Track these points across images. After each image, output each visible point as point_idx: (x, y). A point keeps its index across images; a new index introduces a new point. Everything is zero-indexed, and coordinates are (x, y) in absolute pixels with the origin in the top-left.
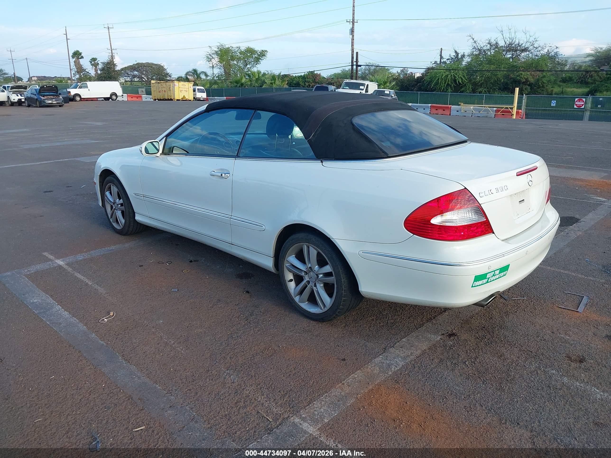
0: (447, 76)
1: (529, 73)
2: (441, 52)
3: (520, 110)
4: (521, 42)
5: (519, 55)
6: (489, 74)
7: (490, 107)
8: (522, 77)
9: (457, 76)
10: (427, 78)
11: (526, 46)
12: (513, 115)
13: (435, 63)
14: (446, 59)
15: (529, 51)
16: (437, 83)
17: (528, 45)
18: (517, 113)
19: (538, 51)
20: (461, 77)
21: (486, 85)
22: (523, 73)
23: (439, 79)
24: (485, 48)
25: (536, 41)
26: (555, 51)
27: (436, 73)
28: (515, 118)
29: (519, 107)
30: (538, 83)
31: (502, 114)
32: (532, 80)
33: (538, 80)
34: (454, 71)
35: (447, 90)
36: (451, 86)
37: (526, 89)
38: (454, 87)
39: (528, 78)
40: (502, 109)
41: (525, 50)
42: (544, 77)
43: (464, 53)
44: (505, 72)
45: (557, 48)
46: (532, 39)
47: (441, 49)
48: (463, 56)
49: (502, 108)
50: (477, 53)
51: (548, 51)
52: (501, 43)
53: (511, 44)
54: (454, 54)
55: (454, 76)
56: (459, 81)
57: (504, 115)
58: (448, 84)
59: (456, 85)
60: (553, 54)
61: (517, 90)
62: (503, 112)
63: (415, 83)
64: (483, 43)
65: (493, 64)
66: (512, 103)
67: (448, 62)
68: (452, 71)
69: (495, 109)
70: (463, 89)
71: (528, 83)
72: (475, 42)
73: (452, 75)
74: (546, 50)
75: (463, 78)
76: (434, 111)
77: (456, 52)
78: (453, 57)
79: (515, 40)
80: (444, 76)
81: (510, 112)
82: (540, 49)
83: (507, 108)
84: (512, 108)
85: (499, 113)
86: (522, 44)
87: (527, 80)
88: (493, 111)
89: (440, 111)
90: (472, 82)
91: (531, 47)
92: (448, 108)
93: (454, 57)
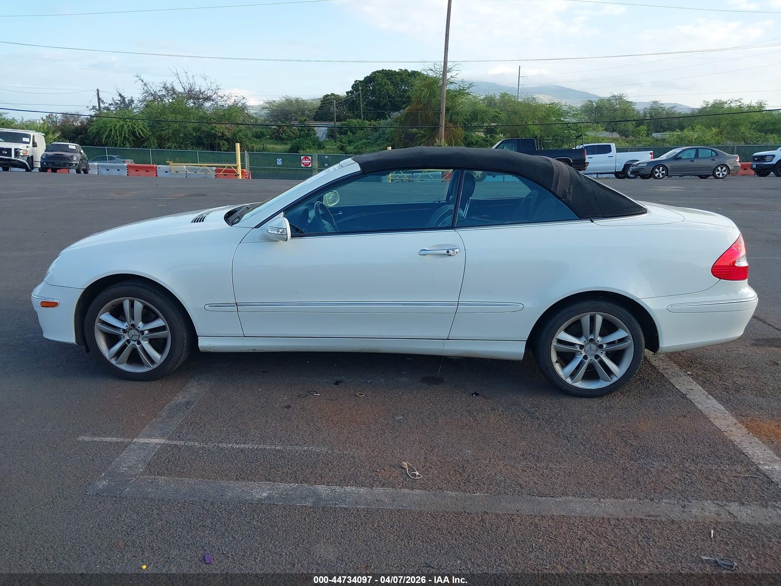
0: (122, 126)
1: (223, 126)
2: (98, 94)
3: (244, 170)
4: (203, 90)
5: (202, 104)
6: (177, 126)
7: (209, 166)
8: (217, 130)
9: (136, 127)
10: (93, 129)
11: (208, 95)
12: (238, 175)
13: (93, 109)
14: (108, 104)
15: (213, 100)
16: (108, 136)
17: (209, 93)
18: (243, 172)
19: (224, 101)
20: (141, 128)
21: (176, 139)
22: (217, 126)
23: (111, 130)
24: (160, 93)
25: (218, 89)
26: (243, 102)
27: (105, 123)
28: (241, 178)
29: (243, 167)
30: (236, 138)
31: (225, 175)
32: (228, 134)
33: (234, 135)
34: (131, 120)
35: (124, 144)
36: (128, 140)
37: (223, 144)
38: (133, 141)
39: (223, 132)
40: (224, 169)
41: (208, 99)
42: (240, 131)
43: (132, 97)
44: (195, 124)
45: (244, 98)
46: (214, 87)
47: (98, 90)
48: (132, 101)
49: (224, 167)
50: (151, 98)
51: (235, 101)
52: (179, 89)
53: (190, 91)
54: (119, 98)
55: (132, 126)
56: (139, 133)
57: (226, 175)
58: (125, 137)
59: (135, 139)
60: (240, 104)
61: (238, 145)
62: (225, 171)
63: (74, 135)
64: (156, 87)
65: (180, 113)
66: (235, 161)
67: (112, 108)
68: (129, 120)
69: (214, 168)
70: (146, 144)
71: (225, 138)
72: (145, 84)
73: (129, 125)
74: (233, 101)
75: (145, 130)
76: (133, 172)
77: (120, 95)
78: (117, 102)
79: (194, 86)
80: (118, 127)
81: (234, 172)
82: (225, 98)
83: (230, 167)
84: (236, 167)
85: (221, 173)
86: (205, 91)
87: (223, 135)
88: (212, 170)
89: (142, 172)
90: (156, 135)
91: (214, 96)
92: (153, 168)
93: (119, 102)
